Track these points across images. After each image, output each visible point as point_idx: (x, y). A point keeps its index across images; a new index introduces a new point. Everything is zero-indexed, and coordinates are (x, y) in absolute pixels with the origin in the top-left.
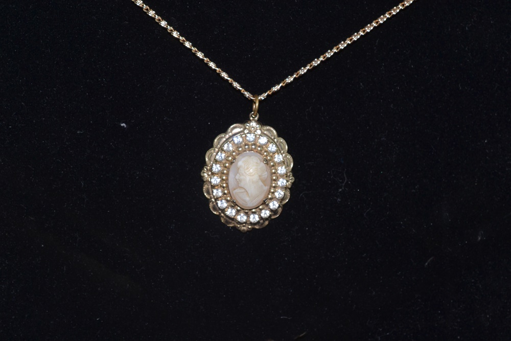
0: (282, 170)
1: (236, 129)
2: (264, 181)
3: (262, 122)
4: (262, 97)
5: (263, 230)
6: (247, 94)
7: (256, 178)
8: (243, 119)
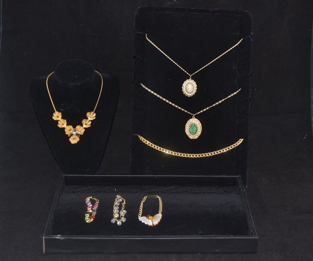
0: (195, 87)
1: (187, 80)
2: (192, 88)
3: (192, 79)
4: (192, 75)
5: (192, 97)
6: (189, 75)
7: (191, 87)
8: (189, 79)
